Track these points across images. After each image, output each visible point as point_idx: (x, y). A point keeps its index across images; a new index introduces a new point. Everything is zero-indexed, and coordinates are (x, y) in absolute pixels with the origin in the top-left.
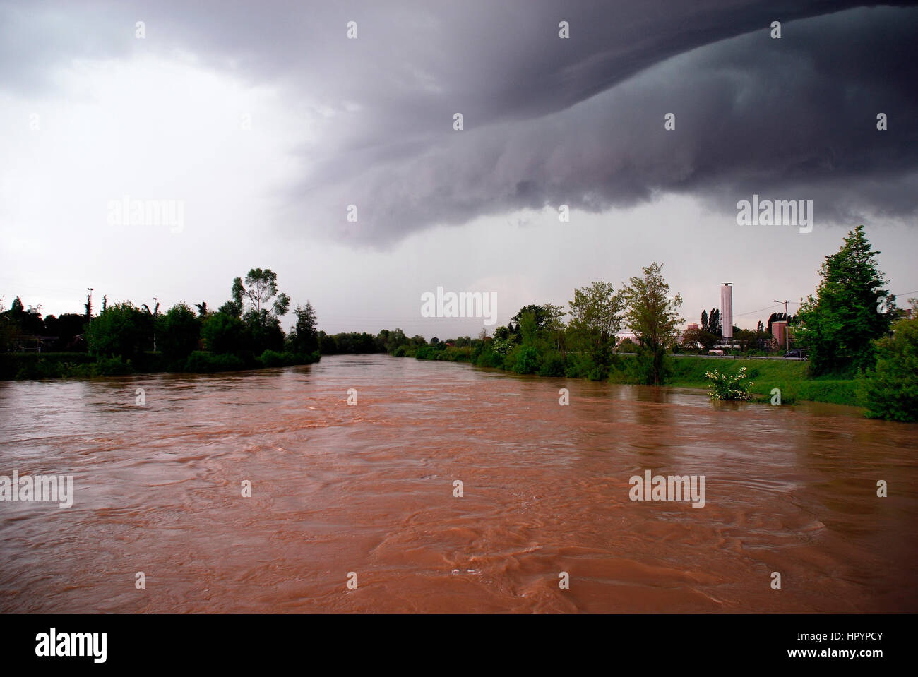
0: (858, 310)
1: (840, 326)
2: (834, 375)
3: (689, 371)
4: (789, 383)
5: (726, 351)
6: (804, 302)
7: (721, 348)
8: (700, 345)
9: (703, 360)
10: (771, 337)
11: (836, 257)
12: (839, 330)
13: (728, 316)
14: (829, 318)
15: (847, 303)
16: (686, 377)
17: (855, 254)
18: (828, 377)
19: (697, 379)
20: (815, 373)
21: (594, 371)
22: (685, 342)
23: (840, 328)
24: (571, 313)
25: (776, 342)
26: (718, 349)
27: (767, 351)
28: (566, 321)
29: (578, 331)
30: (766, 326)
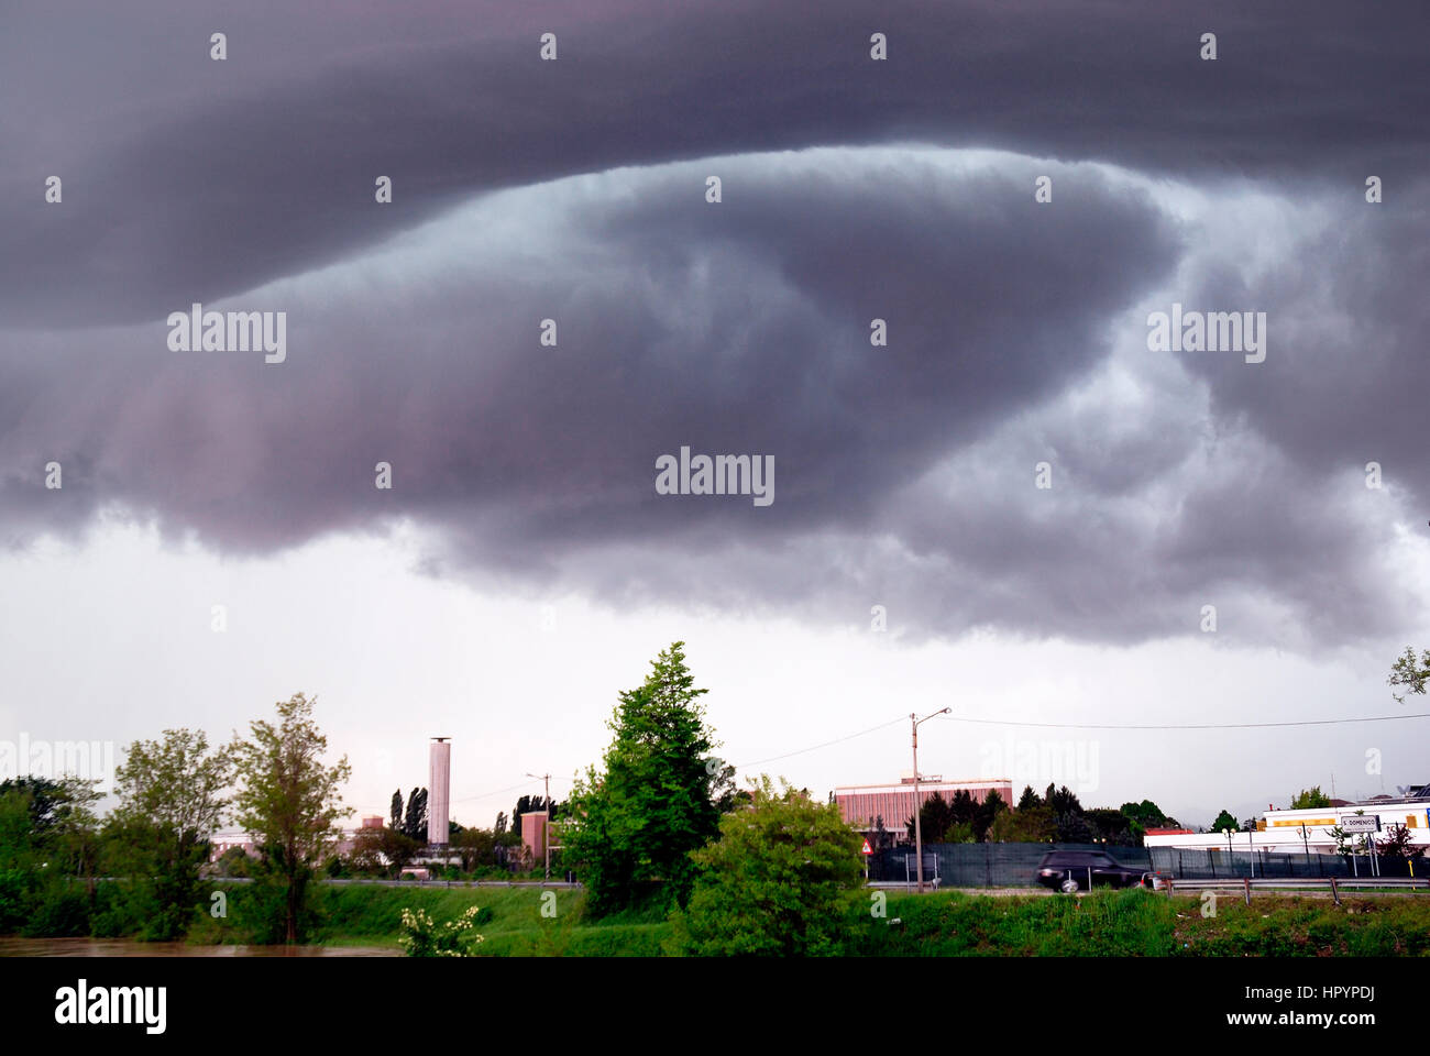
0: (671, 793)
1: (641, 823)
2: (627, 916)
3: (360, 913)
4: (547, 934)
5: (435, 870)
6: (579, 778)
7: (425, 865)
8: (384, 860)
9: (386, 891)
10: (520, 843)
11: (637, 694)
12: (638, 831)
13: (442, 801)
14: (621, 807)
15: (652, 780)
16: (351, 926)
17: (667, 693)
18: (618, 917)
19: (372, 929)
20: (596, 912)
21: (156, 921)
22: (355, 853)
23: (640, 827)
24: (117, 792)
25: (528, 853)
26: (420, 866)
27: (508, 869)
28: (103, 810)
29: (128, 833)
30: (510, 822)
